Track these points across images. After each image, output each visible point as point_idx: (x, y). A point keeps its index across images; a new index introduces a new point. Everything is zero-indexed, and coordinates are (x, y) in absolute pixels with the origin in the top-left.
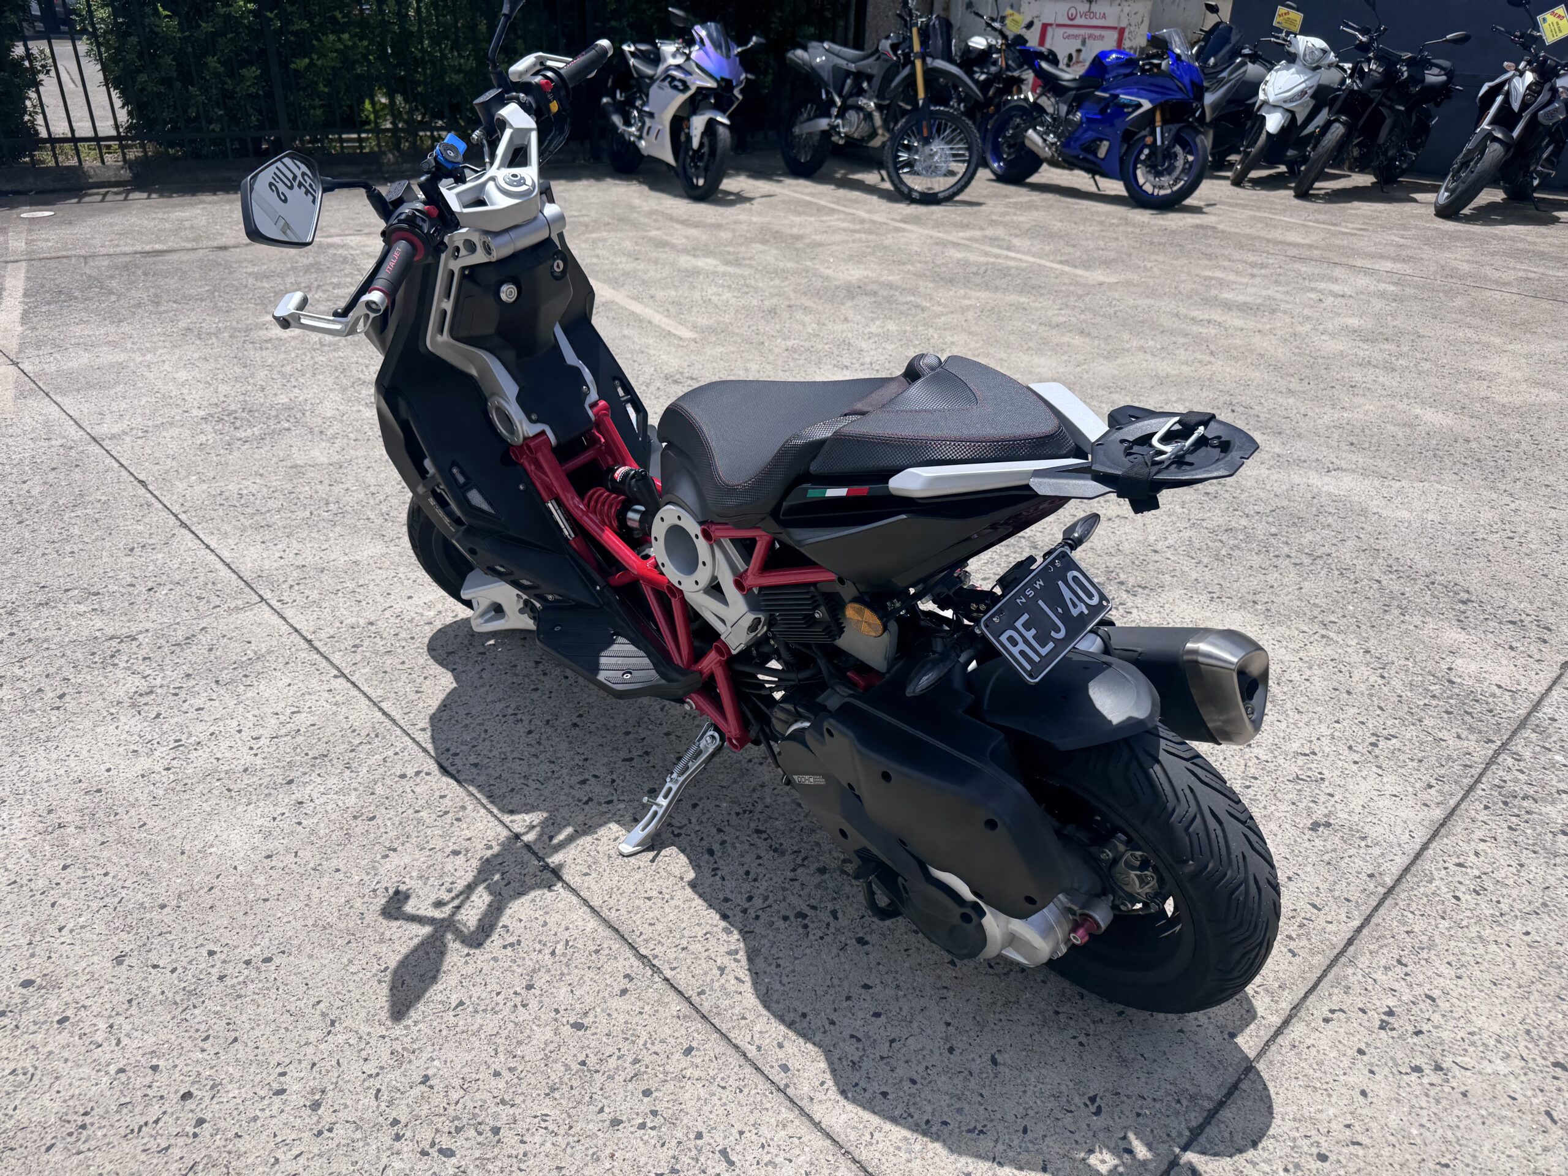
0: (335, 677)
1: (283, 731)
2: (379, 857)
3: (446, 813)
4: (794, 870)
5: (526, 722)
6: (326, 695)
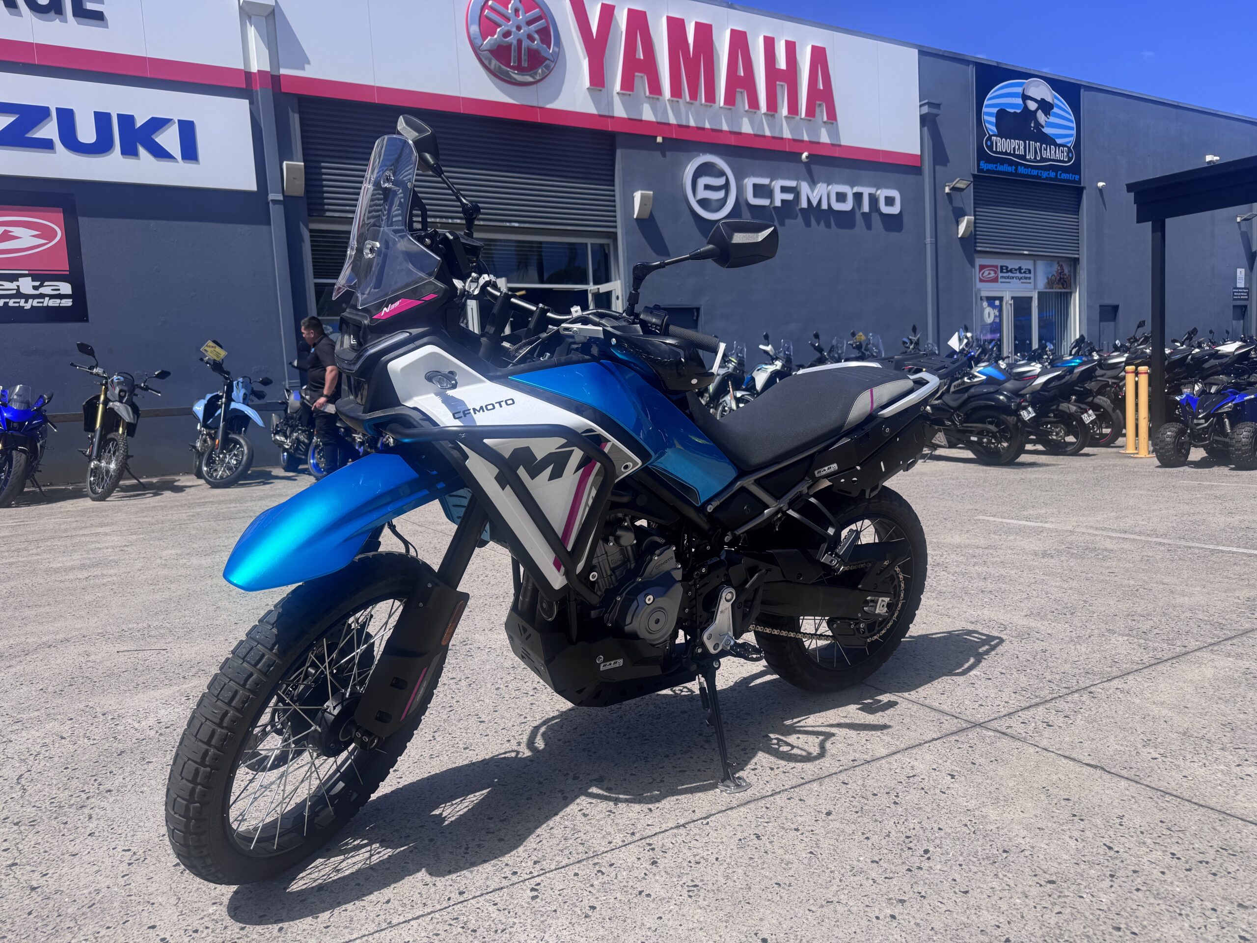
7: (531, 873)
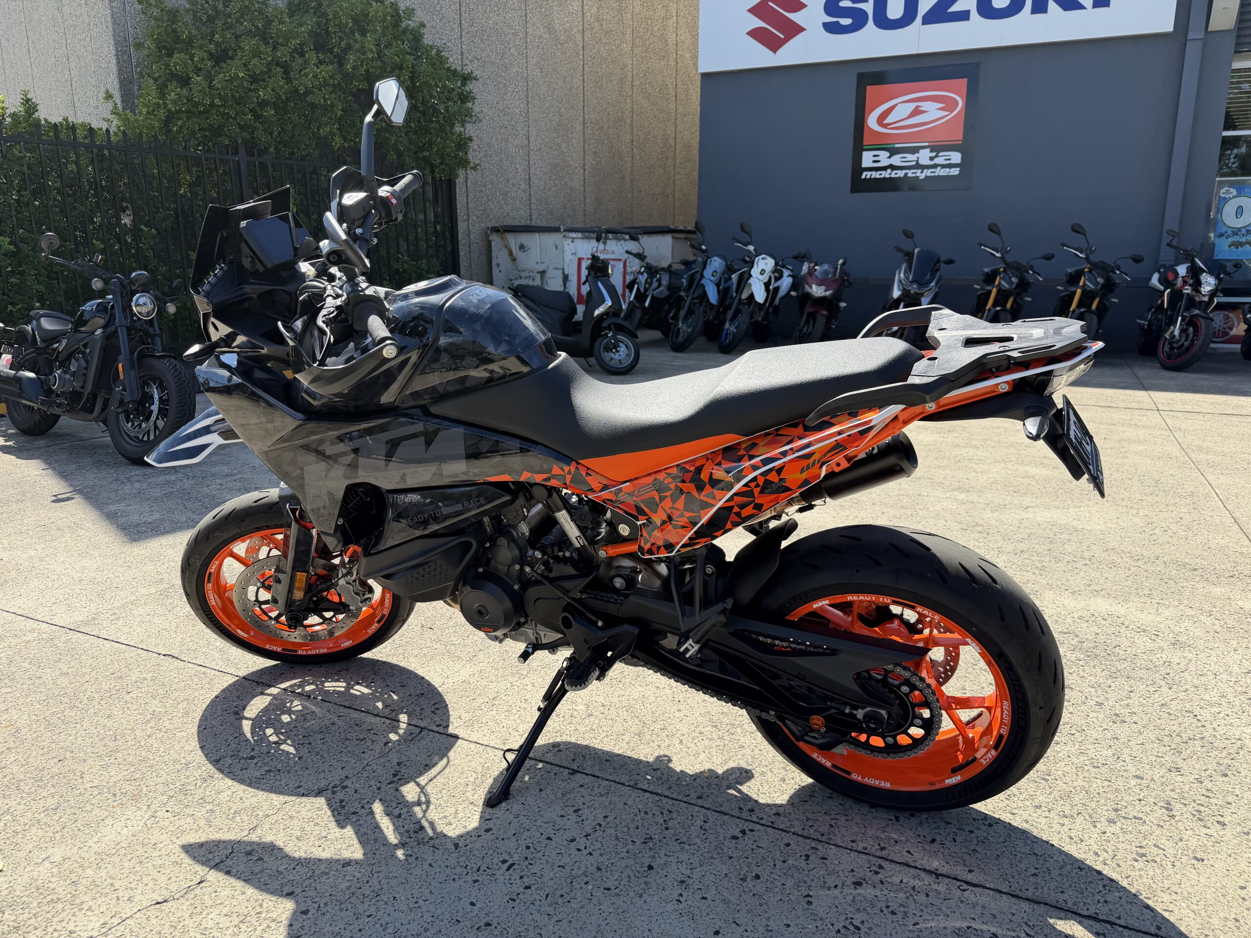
0: (570, 774)
1: (588, 830)
2: (806, 906)
3: (808, 856)
4: (1095, 827)
5: (769, 773)
6: (582, 789)
7: (762, 819)
